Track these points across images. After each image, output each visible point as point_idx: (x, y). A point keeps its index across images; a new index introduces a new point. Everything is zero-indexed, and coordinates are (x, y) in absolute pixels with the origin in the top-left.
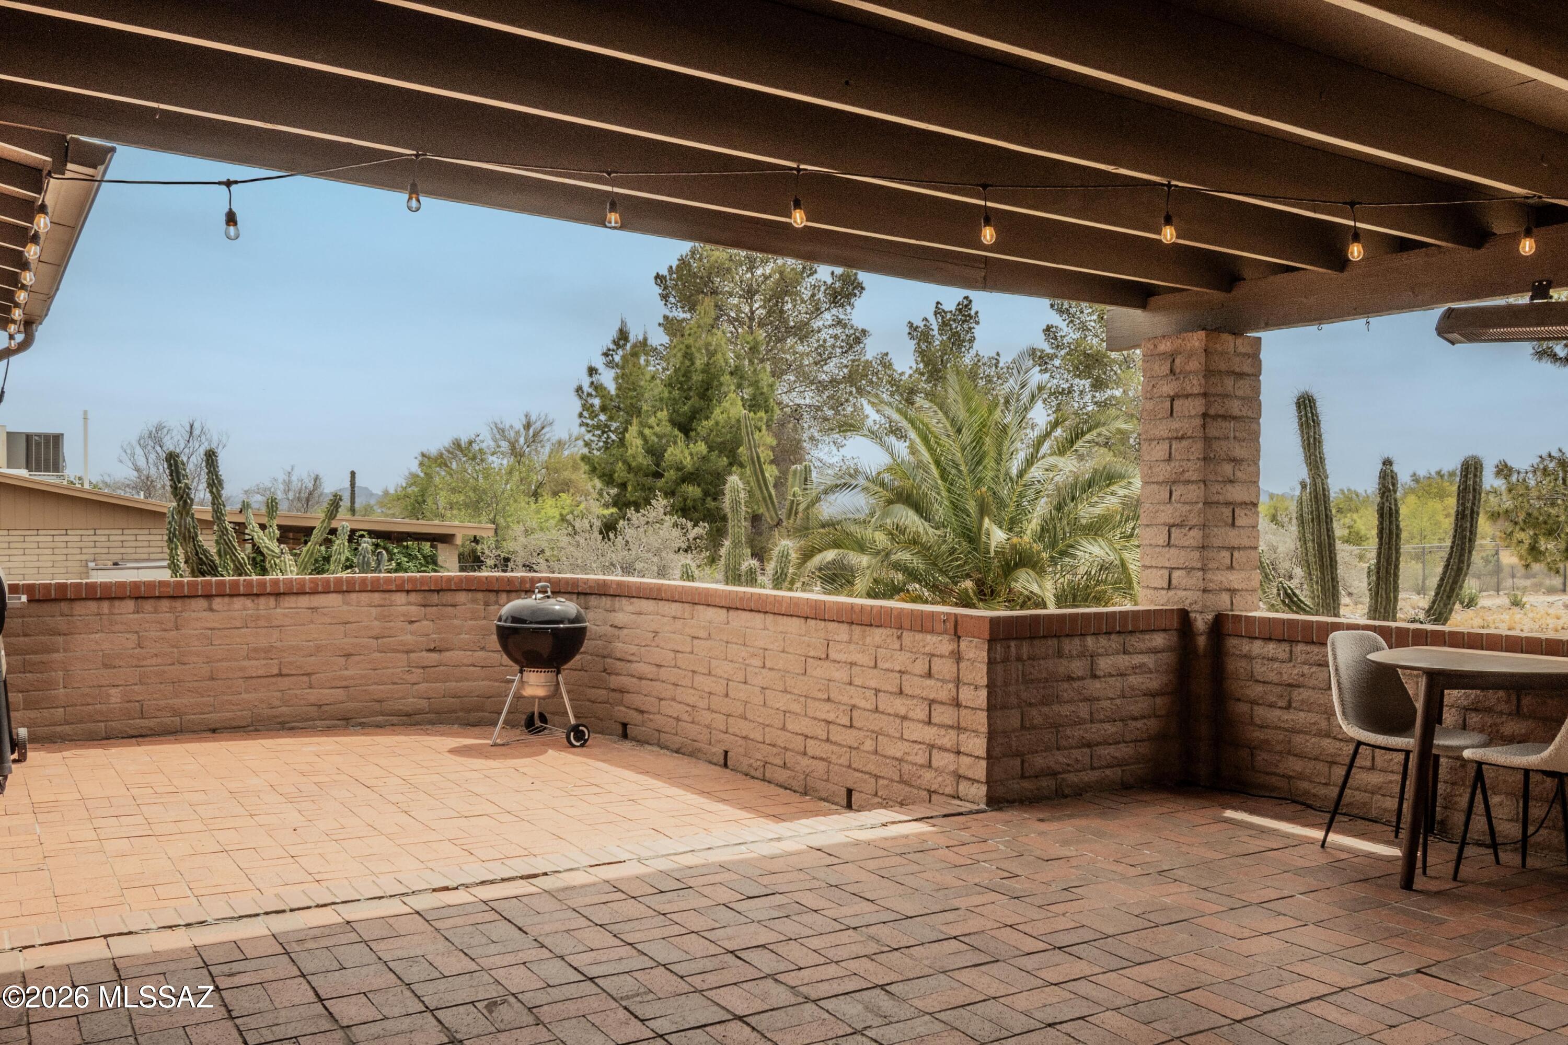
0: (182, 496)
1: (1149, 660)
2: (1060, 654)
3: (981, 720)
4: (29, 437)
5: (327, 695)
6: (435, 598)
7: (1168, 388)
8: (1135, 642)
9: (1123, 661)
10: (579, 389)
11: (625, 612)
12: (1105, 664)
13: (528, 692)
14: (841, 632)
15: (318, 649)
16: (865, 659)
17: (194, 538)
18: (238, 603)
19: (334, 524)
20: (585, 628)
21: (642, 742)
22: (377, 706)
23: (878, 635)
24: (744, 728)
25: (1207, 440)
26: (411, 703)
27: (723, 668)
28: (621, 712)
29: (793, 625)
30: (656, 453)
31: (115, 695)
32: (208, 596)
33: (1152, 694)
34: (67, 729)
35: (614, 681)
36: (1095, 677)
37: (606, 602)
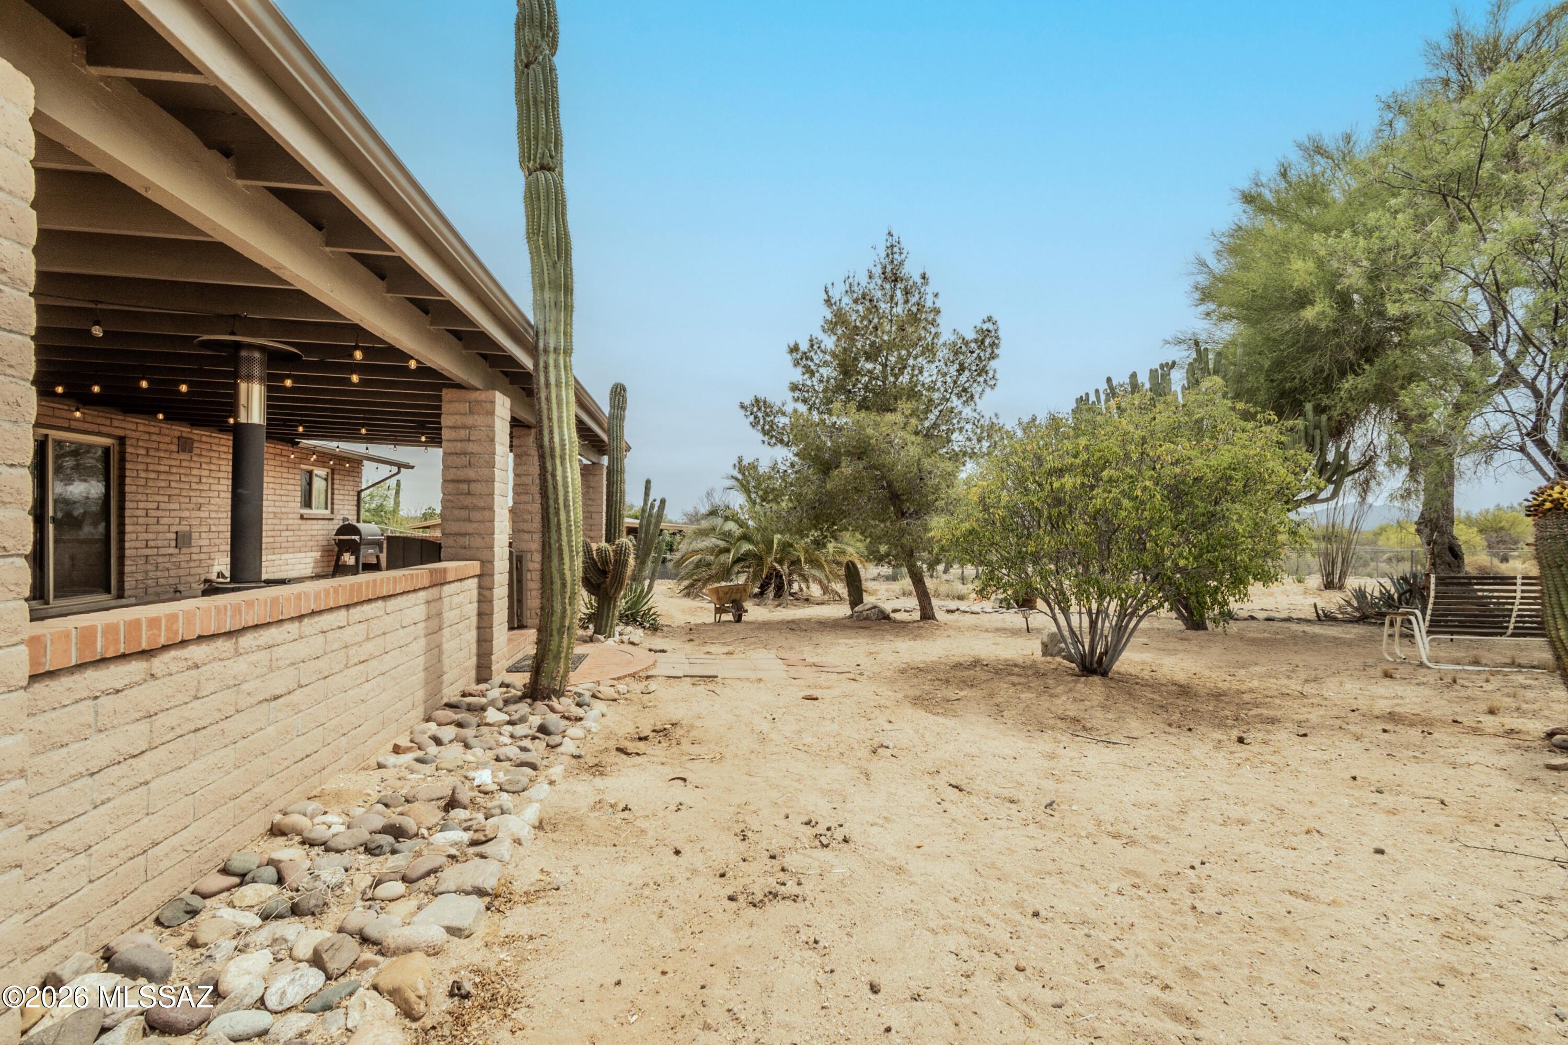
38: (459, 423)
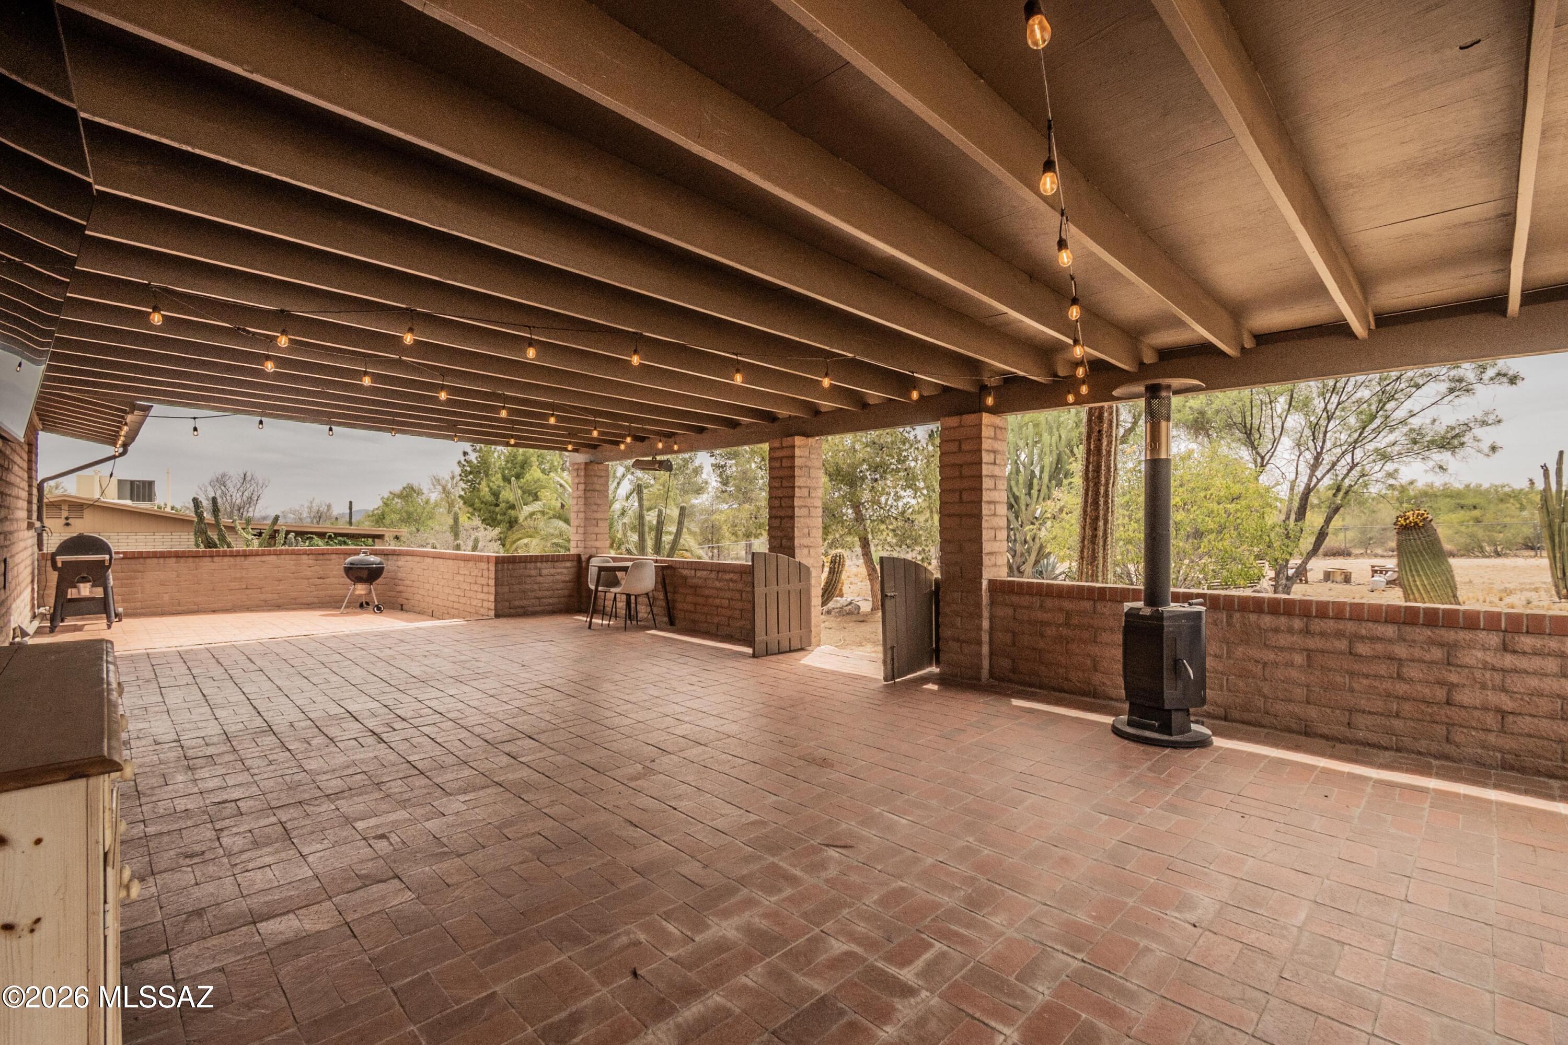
0: (200, 515)
1: (565, 571)
2: (526, 568)
3: (493, 590)
4: (132, 482)
5: (269, 597)
6: (321, 557)
7: (577, 481)
8: (558, 564)
9: (553, 571)
10: (459, 462)
11: (402, 561)
12: (544, 572)
13: (357, 592)
14: (462, 564)
15: (266, 577)
16: (467, 573)
17: (206, 533)
18: (226, 559)
19: (276, 528)
20: (383, 568)
21: (407, 611)
22: (293, 601)
23: (471, 564)
24: (437, 601)
25: (586, 498)
26: (310, 600)
27: (432, 580)
28: (401, 600)
29: (450, 562)
30: (496, 494)
31: (166, 597)
32: (212, 556)
33: (567, 582)
34: (143, 611)
35: (399, 588)
36: (541, 576)
37: (395, 557)
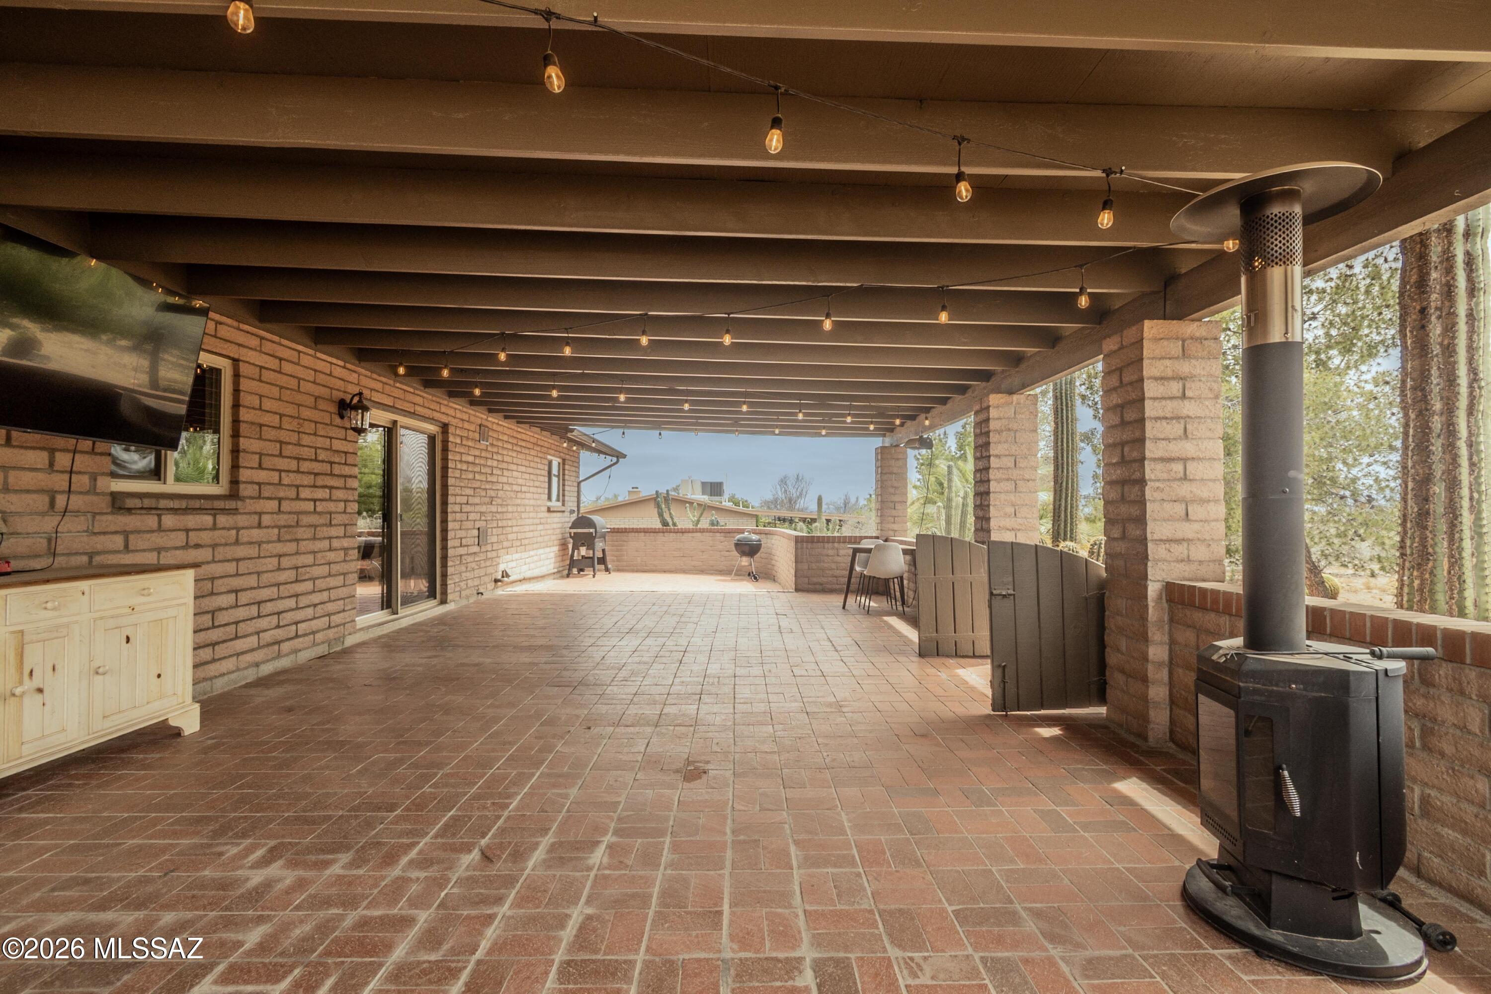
2: (823, 548)
12: (842, 552)
13: (742, 564)
15: (694, 550)
17: (663, 516)
20: (760, 545)
25: (882, 481)
35: (768, 562)
36: (838, 556)
38: (1169, 373)
